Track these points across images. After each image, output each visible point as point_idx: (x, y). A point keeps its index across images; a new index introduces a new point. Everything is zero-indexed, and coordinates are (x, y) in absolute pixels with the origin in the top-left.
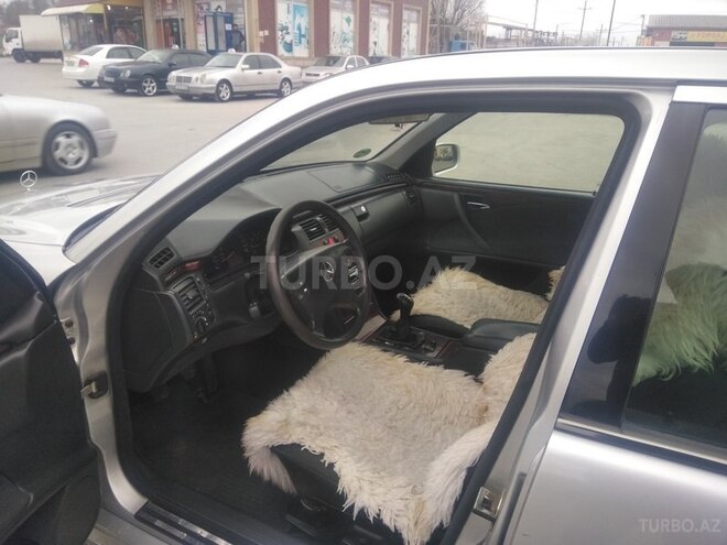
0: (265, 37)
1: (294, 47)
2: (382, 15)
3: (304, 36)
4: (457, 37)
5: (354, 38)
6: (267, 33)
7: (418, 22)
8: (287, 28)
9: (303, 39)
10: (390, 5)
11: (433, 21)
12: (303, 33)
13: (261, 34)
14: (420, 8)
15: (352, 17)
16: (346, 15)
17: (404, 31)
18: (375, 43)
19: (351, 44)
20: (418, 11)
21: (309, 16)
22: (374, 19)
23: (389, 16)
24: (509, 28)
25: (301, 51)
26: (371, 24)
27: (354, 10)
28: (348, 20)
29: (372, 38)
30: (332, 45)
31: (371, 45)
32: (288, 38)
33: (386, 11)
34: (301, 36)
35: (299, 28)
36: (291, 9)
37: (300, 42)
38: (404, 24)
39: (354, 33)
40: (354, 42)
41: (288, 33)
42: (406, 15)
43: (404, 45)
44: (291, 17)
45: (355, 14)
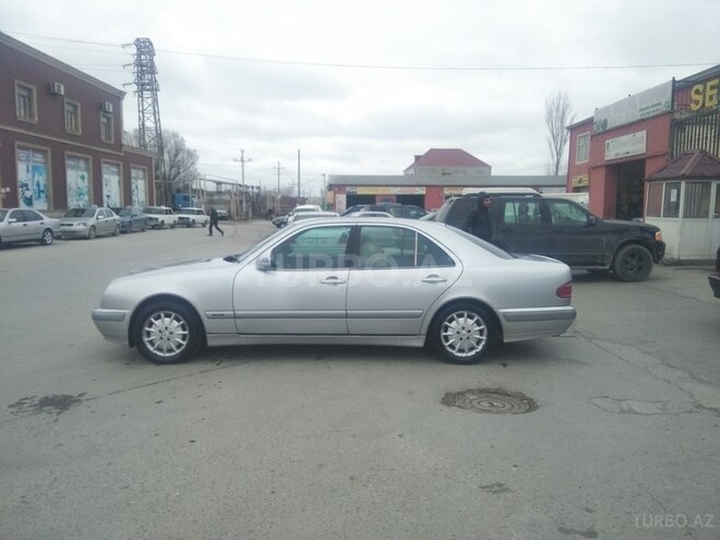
0: (7, 193)
1: (35, 202)
2: (112, 173)
3: (42, 192)
4: (179, 191)
5: (89, 191)
6: (8, 189)
7: (144, 178)
8: (27, 185)
9: (42, 195)
10: (118, 165)
11: (157, 178)
12: (42, 188)
13: (3, 191)
14: (146, 168)
15: (86, 174)
16: (80, 173)
17: (134, 186)
18: (108, 196)
19: (86, 198)
20: (144, 170)
21: (47, 174)
22: (105, 176)
23: (119, 174)
24: (219, 183)
25: (40, 205)
26: (104, 180)
27: (87, 170)
28: (83, 178)
29: (105, 192)
30: (69, 199)
31: (105, 198)
32: (28, 194)
33: (115, 169)
34: (40, 191)
35: (38, 185)
36: (30, 168)
37: (39, 197)
38: (133, 181)
39: (89, 188)
40: (89, 195)
41: (28, 189)
42: (134, 173)
43: (134, 198)
44: (30, 176)
45: (88, 171)
